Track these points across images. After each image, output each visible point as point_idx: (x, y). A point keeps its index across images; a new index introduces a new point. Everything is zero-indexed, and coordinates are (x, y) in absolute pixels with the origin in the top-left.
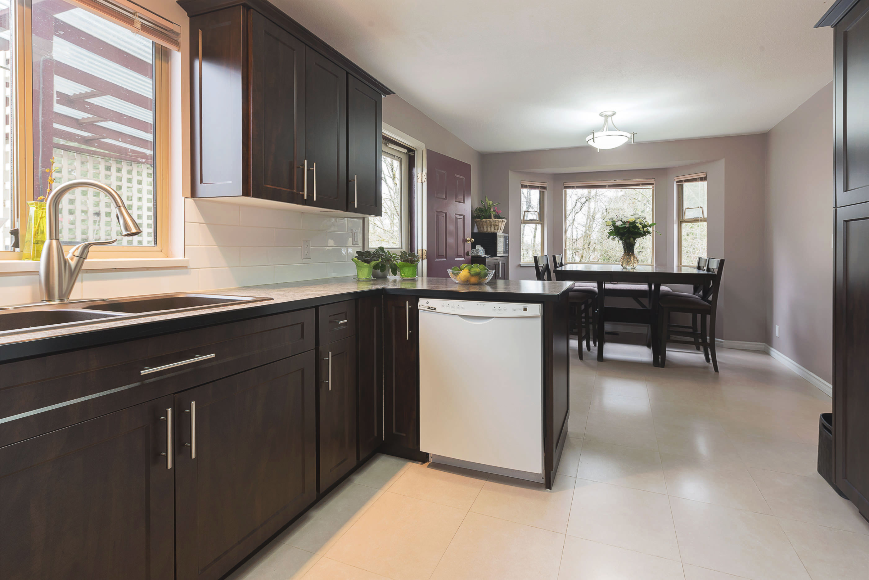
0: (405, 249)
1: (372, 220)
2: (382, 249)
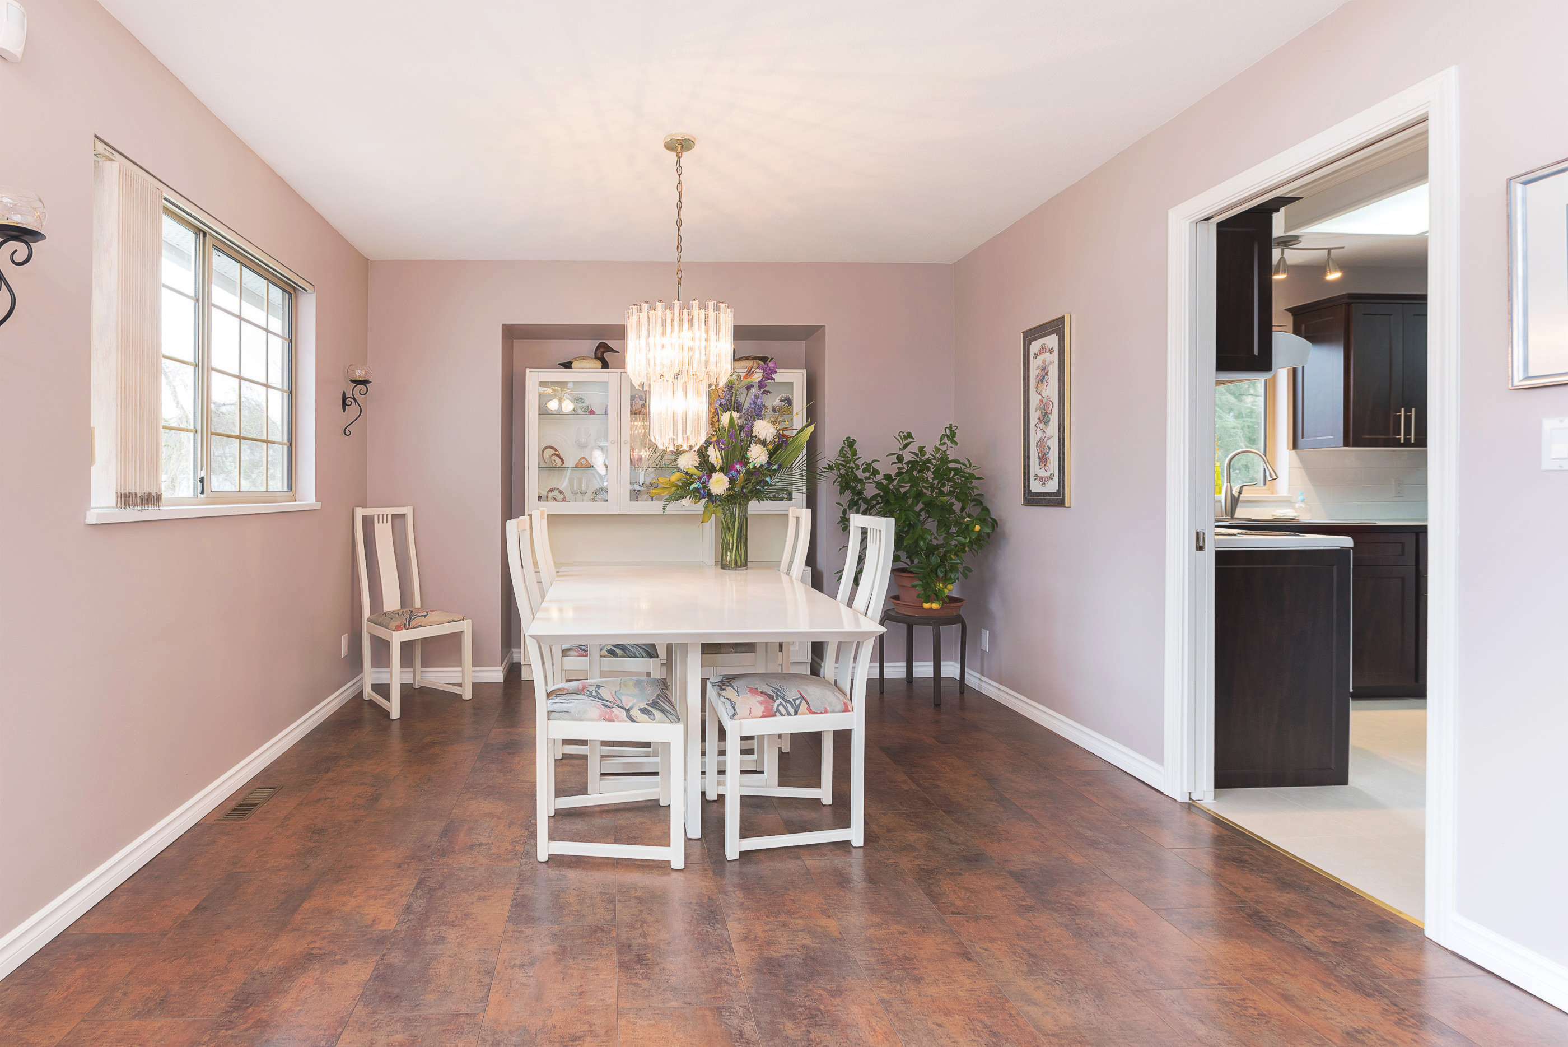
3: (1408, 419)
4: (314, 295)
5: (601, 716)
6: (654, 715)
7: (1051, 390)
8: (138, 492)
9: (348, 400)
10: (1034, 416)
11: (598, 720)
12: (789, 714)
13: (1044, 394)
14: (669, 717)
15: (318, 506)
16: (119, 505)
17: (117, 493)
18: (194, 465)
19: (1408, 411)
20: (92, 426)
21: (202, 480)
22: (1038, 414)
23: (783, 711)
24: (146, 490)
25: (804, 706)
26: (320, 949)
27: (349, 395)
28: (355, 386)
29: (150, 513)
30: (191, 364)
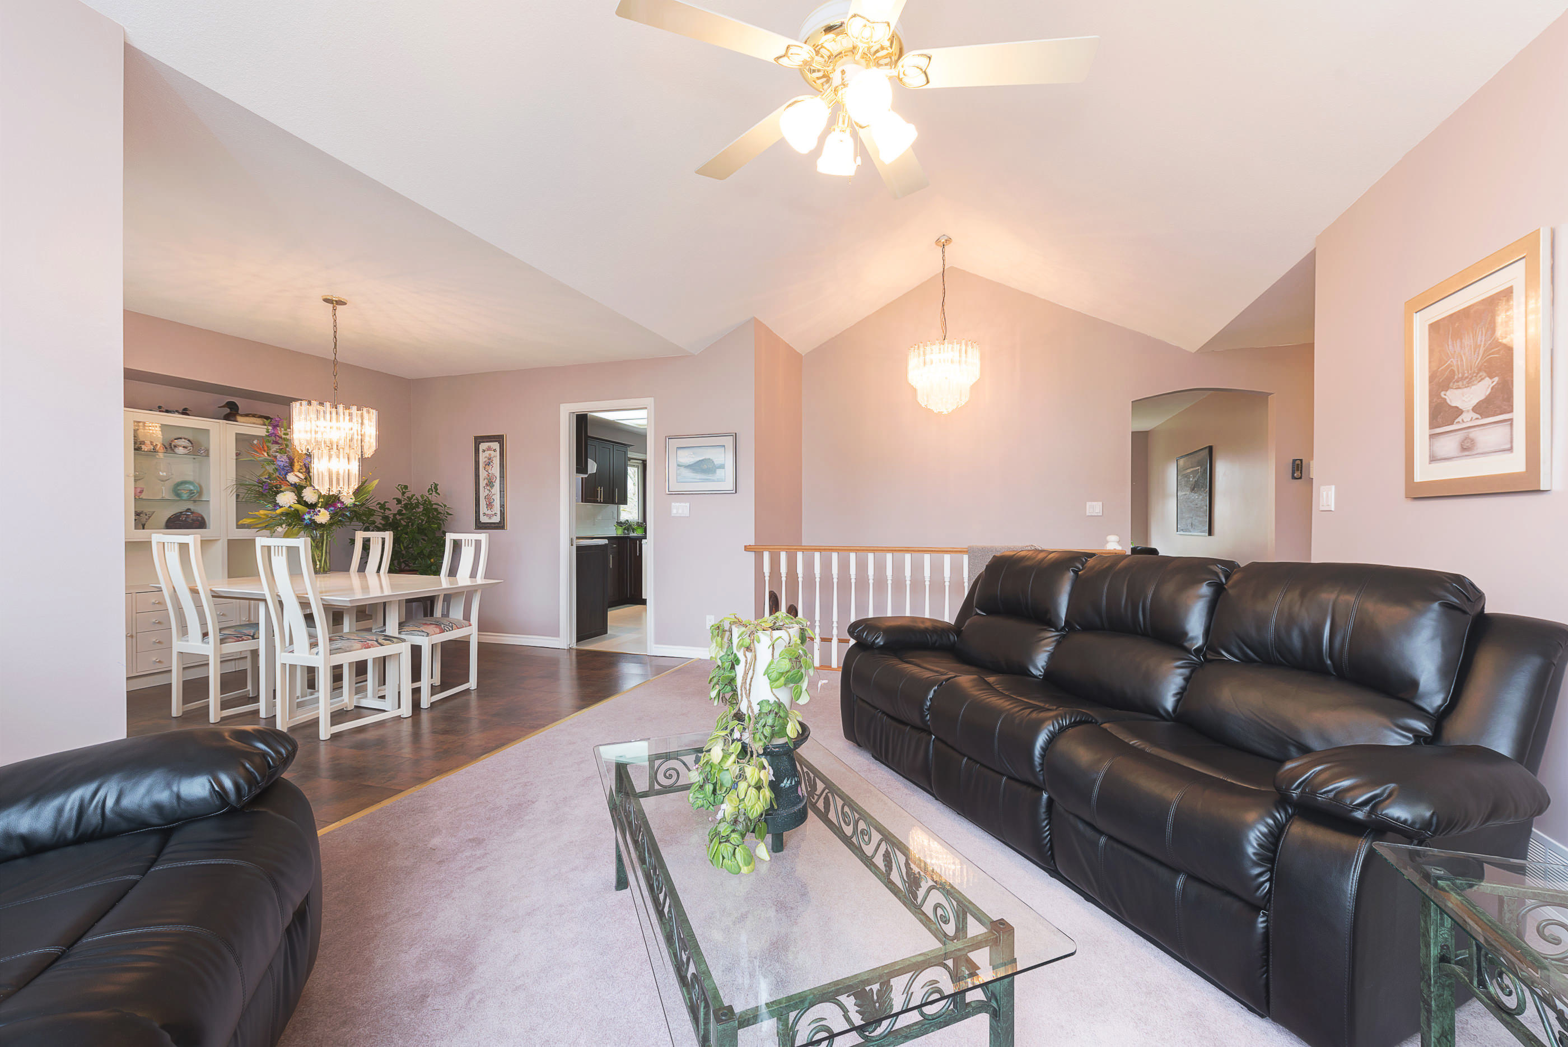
0: (640, 521)
1: (622, 507)
2: (627, 521)
3: (601, 491)
5: (362, 647)
7: (496, 470)
10: (483, 483)
11: (361, 649)
12: (450, 630)
13: (490, 471)
19: (601, 488)
22: (486, 481)
23: (448, 629)
25: (454, 626)
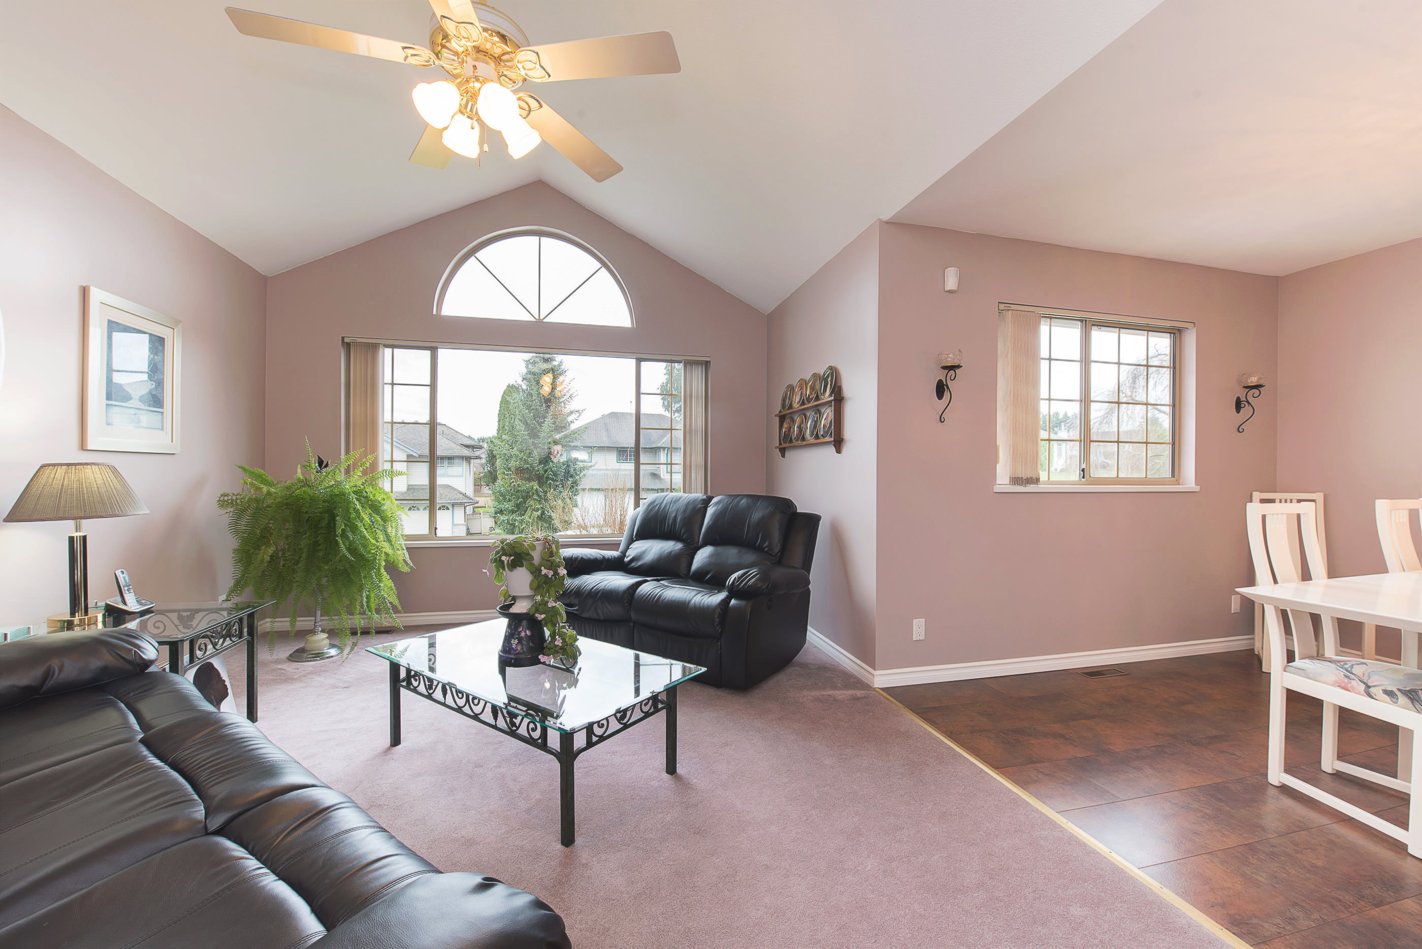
4: (1195, 330)
5: (1339, 683)
6: (1397, 699)
8: (1023, 477)
9: (1242, 403)
11: (1333, 685)
14: (1416, 706)
15: (1197, 489)
16: (1011, 483)
17: (1010, 477)
18: (1080, 459)
20: (997, 444)
21: (1083, 470)
24: (1029, 476)
26: (1070, 736)
27: (1243, 399)
28: (1249, 391)
29: (1031, 488)
30: (1078, 401)
